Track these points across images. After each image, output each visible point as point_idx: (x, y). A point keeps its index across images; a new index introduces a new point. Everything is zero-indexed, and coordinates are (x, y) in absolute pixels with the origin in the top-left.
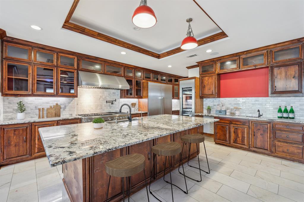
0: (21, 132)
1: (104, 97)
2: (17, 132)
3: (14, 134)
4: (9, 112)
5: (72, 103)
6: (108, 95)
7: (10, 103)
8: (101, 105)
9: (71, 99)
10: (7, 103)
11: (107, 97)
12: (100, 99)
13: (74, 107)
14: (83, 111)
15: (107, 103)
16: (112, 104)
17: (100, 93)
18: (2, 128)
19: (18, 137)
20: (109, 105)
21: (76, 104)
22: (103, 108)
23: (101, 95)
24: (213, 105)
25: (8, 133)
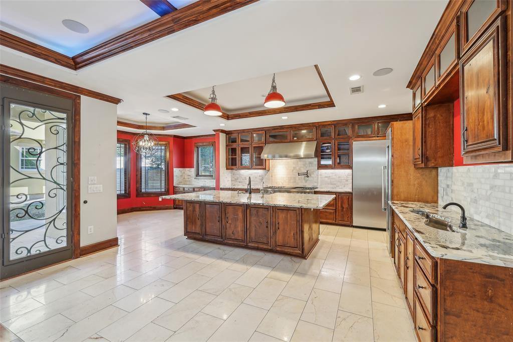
1: (297, 168)
6: (302, 166)
11: (302, 169)
15: (299, 175)
16: (308, 176)
17: (294, 164)
21: (270, 176)
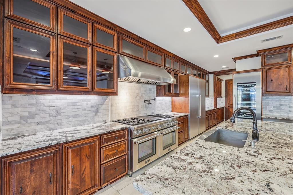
0: (44, 165)
1: (140, 95)
2: (37, 165)
3: (32, 171)
4: (13, 122)
5: (105, 103)
6: (144, 92)
7: (14, 106)
8: (138, 106)
9: (105, 97)
10: (10, 106)
11: (144, 95)
12: (136, 97)
13: (109, 109)
14: (118, 115)
15: (145, 102)
16: (149, 103)
17: (137, 89)
18: (8, 162)
19: (38, 176)
20: (146, 106)
21: (110, 105)
22: (139, 110)
23: (138, 92)
24: (279, 105)
25: (19, 170)
